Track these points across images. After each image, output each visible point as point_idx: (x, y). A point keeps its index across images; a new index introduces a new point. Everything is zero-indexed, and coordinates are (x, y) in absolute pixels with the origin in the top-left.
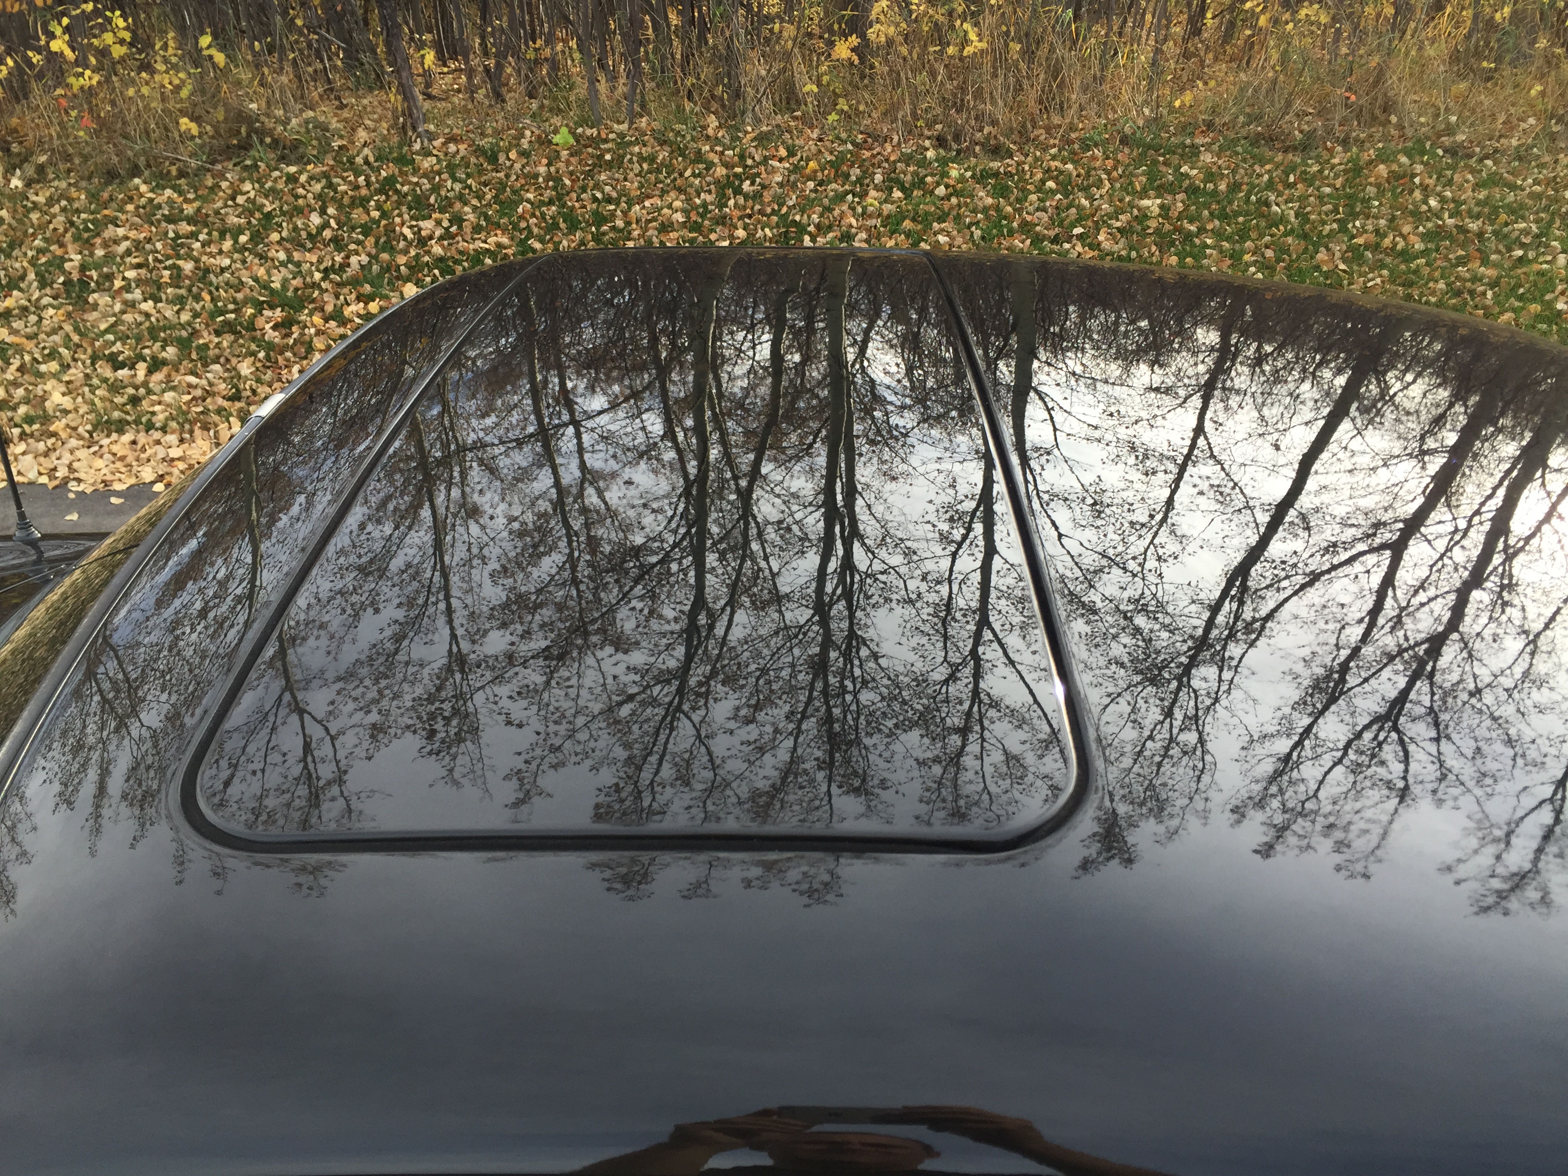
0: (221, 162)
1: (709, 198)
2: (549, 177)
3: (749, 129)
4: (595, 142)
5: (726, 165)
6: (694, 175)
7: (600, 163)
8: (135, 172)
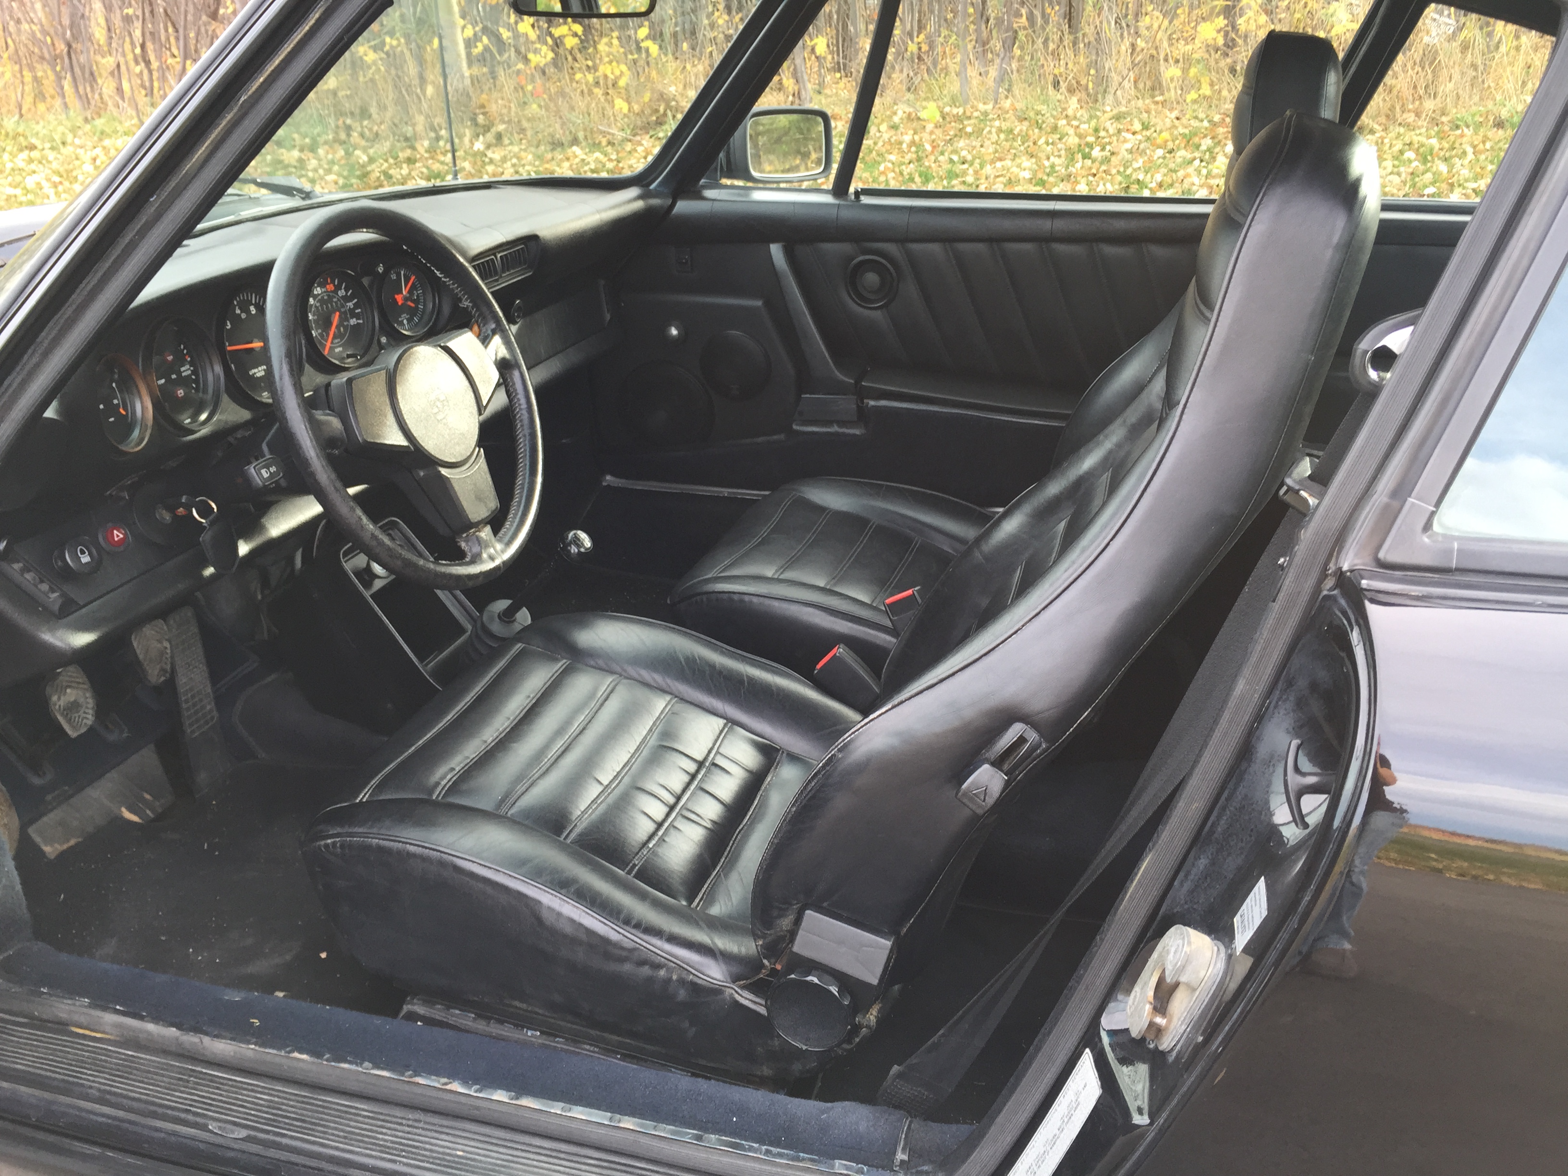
0: (641, 135)
1: (1057, 161)
2: (913, 143)
3: (1108, 108)
4: (958, 119)
5: (1080, 136)
6: (1047, 143)
7: (961, 133)
8: (575, 141)
